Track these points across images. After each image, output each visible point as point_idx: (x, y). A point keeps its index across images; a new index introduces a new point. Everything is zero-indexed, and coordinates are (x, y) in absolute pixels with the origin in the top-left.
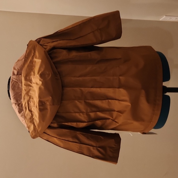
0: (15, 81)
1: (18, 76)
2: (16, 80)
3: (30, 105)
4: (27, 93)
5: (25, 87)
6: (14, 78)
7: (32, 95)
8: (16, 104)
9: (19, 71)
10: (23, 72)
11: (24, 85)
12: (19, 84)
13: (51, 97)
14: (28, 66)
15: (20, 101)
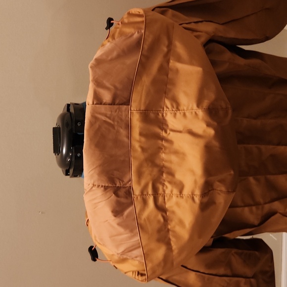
0: (105, 122)
1: (116, 107)
2: (109, 118)
3: (161, 191)
4: (152, 159)
5: (143, 139)
6: (100, 114)
7: (166, 164)
8: (106, 188)
9: (118, 92)
10: (135, 97)
11: (141, 134)
12: (118, 132)
13: (232, 172)
14: (154, 82)
15: (121, 180)
